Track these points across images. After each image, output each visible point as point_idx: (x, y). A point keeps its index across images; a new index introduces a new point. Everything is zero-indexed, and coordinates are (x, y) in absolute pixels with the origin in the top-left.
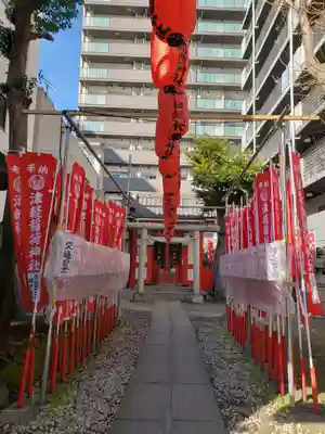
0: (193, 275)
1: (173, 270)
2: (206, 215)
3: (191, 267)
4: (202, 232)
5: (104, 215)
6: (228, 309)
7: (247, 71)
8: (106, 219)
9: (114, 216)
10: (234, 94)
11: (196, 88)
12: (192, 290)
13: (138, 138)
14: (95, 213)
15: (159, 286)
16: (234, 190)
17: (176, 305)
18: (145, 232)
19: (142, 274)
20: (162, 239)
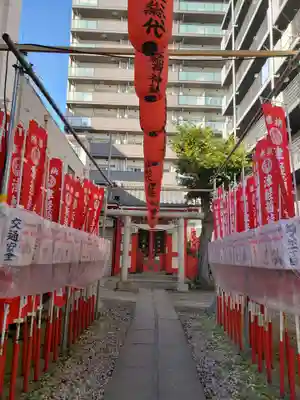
0: (178, 263)
1: (157, 258)
2: (189, 203)
3: (176, 255)
4: (186, 219)
5: (77, 194)
6: (219, 299)
7: (227, 68)
8: (80, 199)
9: (91, 196)
10: (214, 92)
11: (178, 86)
12: (176, 279)
13: (123, 133)
14: (65, 191)
15: (143, 274)
16: (219, 177)
17: (161, 294)
18: (129, 220)
19: (126, 262)
20: (146, 227)
